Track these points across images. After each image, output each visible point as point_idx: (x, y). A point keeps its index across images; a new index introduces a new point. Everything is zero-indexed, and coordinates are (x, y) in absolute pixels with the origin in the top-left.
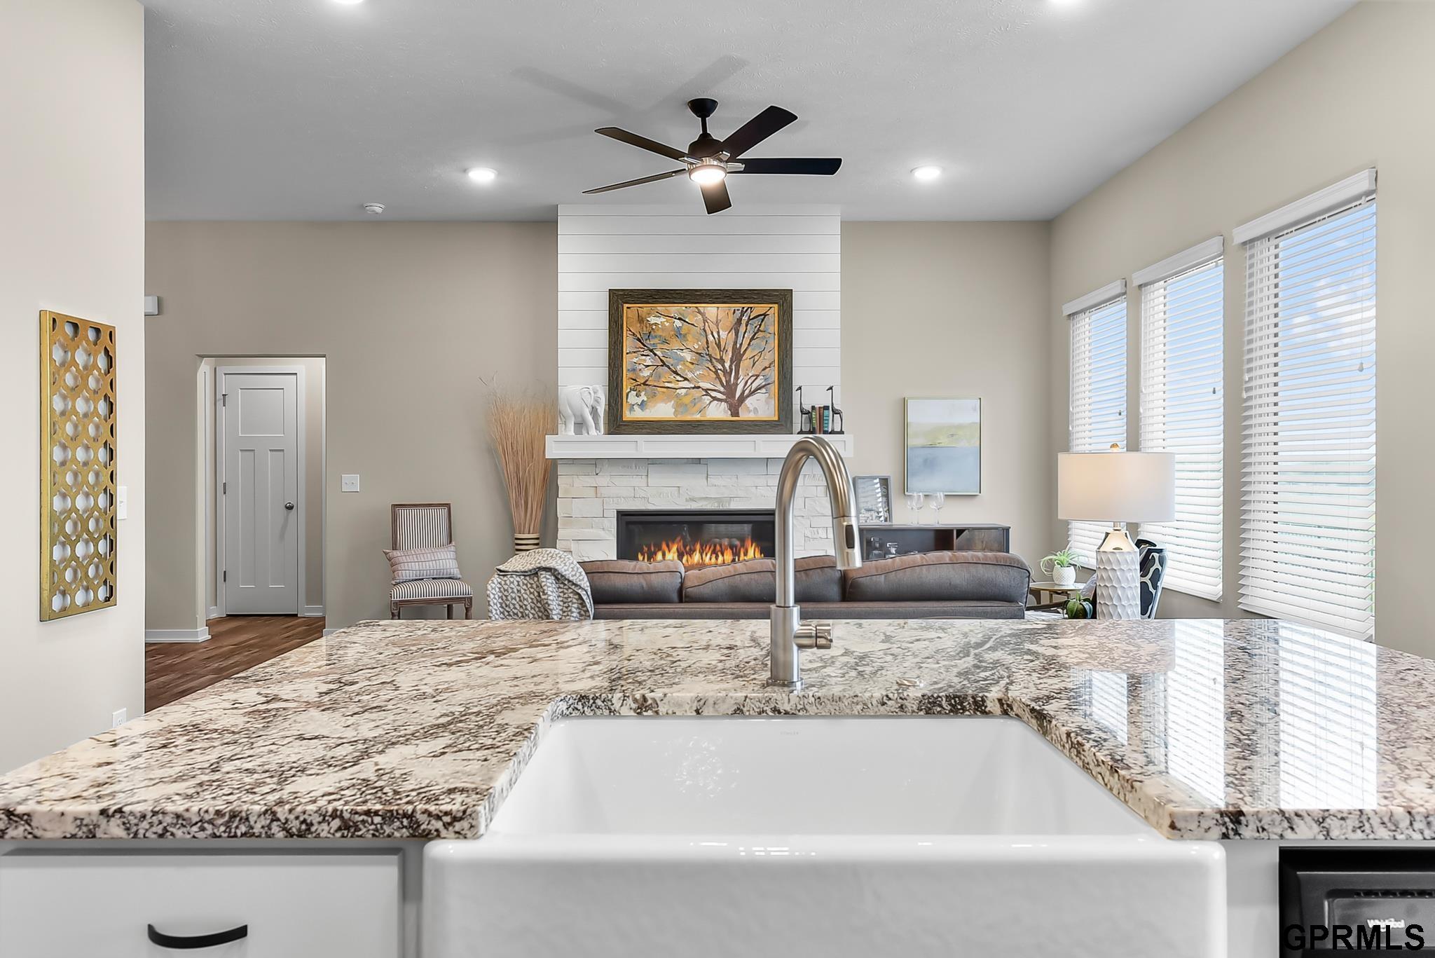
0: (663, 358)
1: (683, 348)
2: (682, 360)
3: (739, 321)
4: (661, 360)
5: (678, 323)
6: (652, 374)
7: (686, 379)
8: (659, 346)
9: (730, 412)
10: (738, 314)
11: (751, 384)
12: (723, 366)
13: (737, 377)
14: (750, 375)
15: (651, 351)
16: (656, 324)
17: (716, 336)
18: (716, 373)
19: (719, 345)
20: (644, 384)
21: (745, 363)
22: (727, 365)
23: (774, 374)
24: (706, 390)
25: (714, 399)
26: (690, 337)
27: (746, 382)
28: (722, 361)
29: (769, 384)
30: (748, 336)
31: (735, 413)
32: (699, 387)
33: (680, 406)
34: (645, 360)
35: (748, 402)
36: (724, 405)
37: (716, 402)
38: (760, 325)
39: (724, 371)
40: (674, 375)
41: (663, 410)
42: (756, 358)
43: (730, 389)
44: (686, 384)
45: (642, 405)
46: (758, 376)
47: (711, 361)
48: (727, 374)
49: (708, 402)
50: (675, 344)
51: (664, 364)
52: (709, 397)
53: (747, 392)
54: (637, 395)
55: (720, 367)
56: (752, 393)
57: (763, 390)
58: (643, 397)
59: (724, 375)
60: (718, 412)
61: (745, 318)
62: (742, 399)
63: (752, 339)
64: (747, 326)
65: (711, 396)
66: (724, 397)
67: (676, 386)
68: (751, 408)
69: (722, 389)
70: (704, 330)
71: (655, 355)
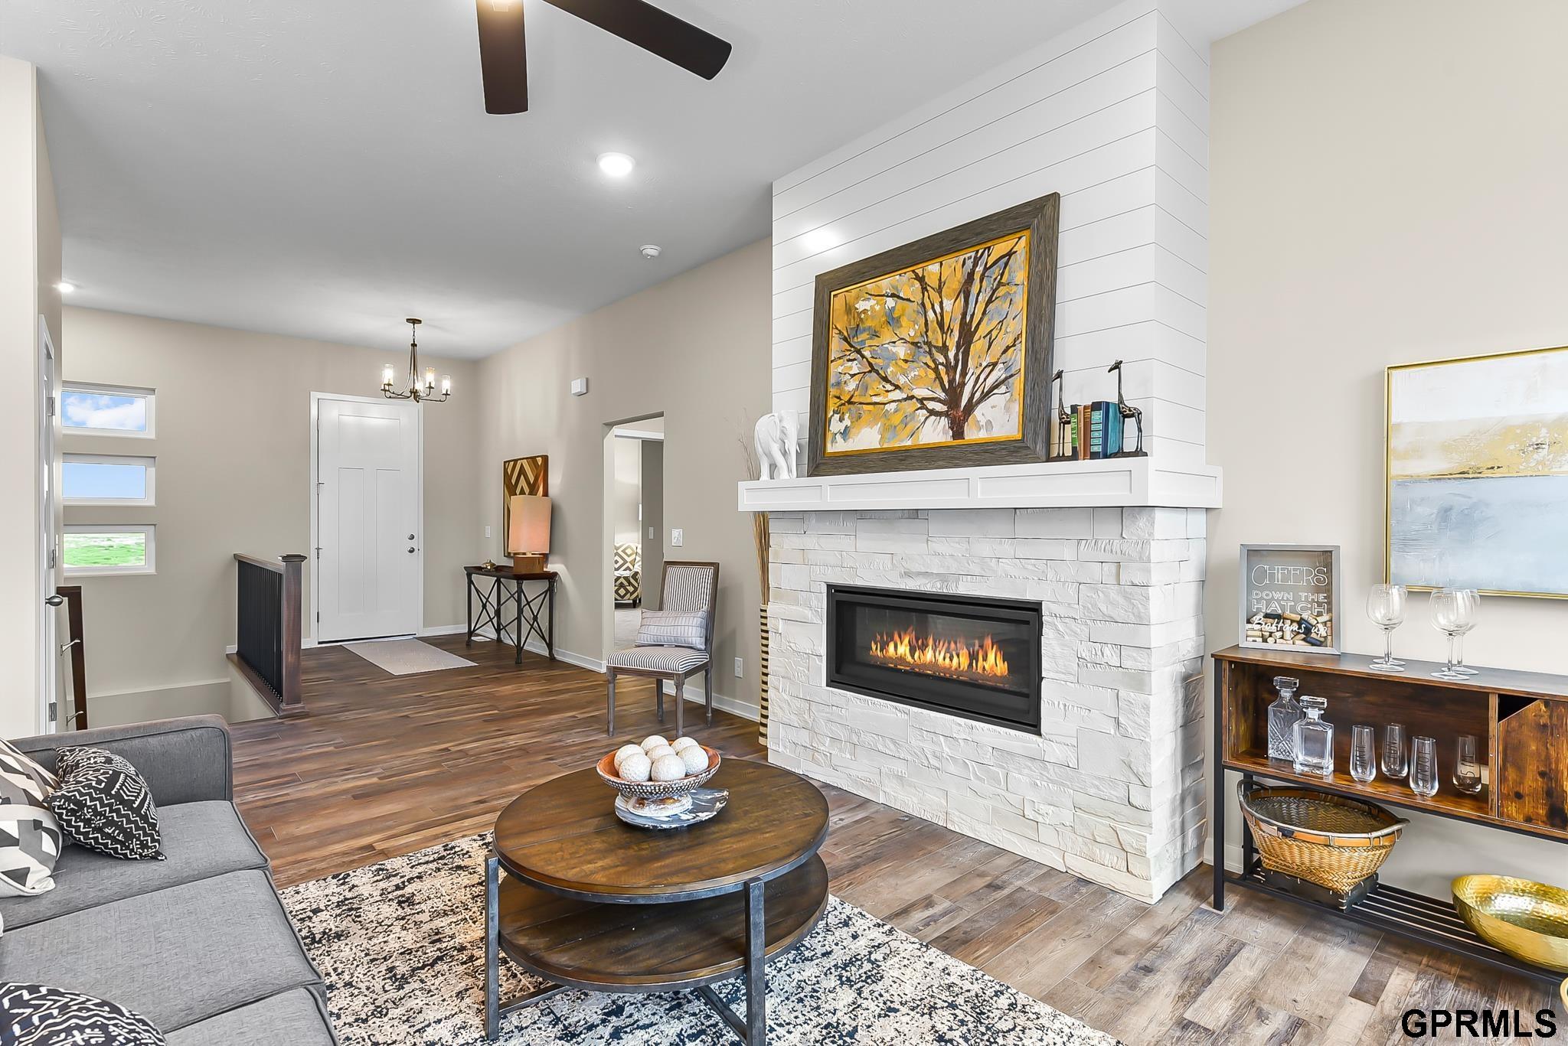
0: (871, 360)
1: (895, 339)
2: (894, 357)
3: (971, 275)
4: (870, 364)
5: (891, 302)
6: (858, 386)
7: (897, 387)
8: (868, 342)
9: (951, 432)
10: (969, 264)
11: (985, 380)
12: (946, 357)
13: (964, 374)
14: (984, 364)
15: (859, 352)
16: (865, 311)
17: (938, 310)
18: (936, 370)
19: (941, 324)
20: (850, 402)
21: (978, 346)
22: (951, 355)
23: (1019, 358)
24: (921, 401)
25: (932, 412)
26: (904, 322)
27: (978, 378)
28: (944, 349)
29: (1012, 376)
30: (983, 298)
31: (958, 433)
32: (912, 397)
33: (889, 429)
34: (851, 367)
35: (979, 412)
36: (944, 421)
37: (933, 418)
38: (1002, 275)
39: (947, 365)
40: (884, 383)
41: (868, 438)
42: (994, 333)
43: (953, 393)
44: (897, 395)
45: (845, 433)
46: (995, 365)
47: (930, 353)
48: (950, 368)
49: (923, 419)
50: (887, 336)
51: (873, 369)
52: (924, 412)
53: (977, 395)
54: (841, 420)
55: (941, 359)
56: (985, 396)
57: (1003, 389)
58: (847, 422)
59: (947, 373)
60: (935, 432)
61: (979, 269)
62: (970, 407)
63: (990, 301)
64: (981, 281)
65: (927, 409)
66: (945, 408)
67: (885, 400)
68: (983, 423)
69: (943, 396)
70: (923, 304)
71: (863, 357)
